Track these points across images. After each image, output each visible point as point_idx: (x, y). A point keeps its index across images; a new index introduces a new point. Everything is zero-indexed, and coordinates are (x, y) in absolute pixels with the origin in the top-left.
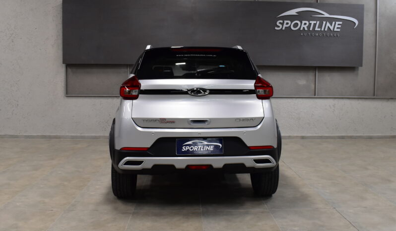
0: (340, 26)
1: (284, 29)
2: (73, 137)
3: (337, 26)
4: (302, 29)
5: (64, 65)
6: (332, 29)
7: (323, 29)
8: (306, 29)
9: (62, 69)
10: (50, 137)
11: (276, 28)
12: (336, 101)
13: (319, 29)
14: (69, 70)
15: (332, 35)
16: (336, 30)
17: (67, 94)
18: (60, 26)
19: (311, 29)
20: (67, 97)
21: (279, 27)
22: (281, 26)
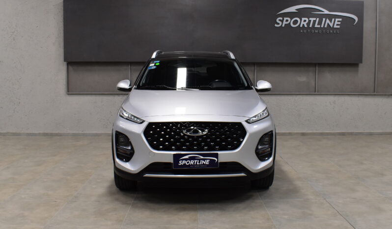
0: (339, 23)
1: (283, 26)
2: (74, 135)
3: (336, 23)
4: (301, 26)
5: (65, 63)
6: (332, 26)
7: (322, 26)
8: (306, 26)
9: (64, 67)
10: (52, 135)
11: (276, 25)
12: (336, 98)
13: (319, 26)
14: (70, 68)
15: (331, 32)
16: (335, 26)
17: (68, 91)
18: (61, 25)
19: (311, 26)
20: (68, 94)
21: (279, 24)
22: (280, 23)
